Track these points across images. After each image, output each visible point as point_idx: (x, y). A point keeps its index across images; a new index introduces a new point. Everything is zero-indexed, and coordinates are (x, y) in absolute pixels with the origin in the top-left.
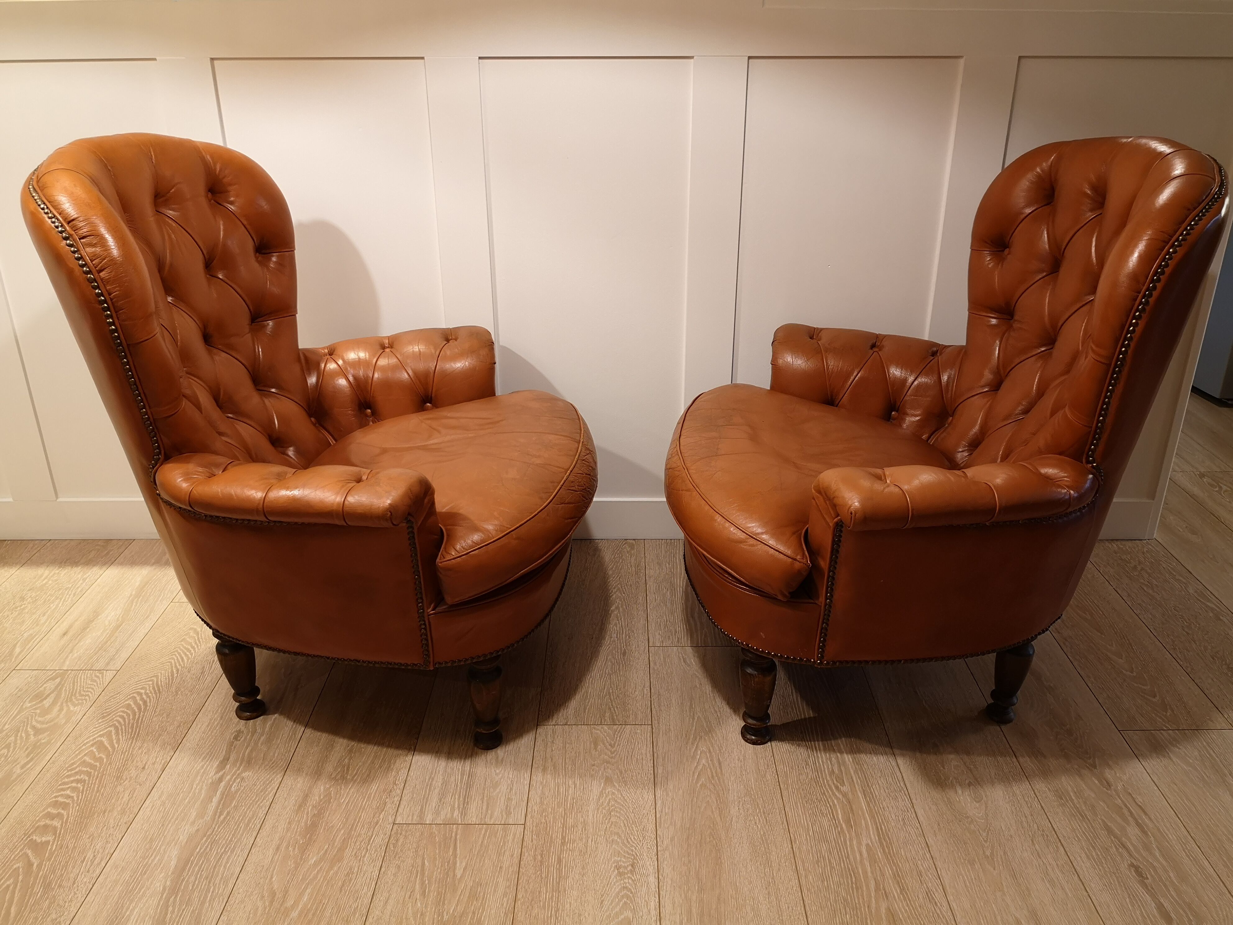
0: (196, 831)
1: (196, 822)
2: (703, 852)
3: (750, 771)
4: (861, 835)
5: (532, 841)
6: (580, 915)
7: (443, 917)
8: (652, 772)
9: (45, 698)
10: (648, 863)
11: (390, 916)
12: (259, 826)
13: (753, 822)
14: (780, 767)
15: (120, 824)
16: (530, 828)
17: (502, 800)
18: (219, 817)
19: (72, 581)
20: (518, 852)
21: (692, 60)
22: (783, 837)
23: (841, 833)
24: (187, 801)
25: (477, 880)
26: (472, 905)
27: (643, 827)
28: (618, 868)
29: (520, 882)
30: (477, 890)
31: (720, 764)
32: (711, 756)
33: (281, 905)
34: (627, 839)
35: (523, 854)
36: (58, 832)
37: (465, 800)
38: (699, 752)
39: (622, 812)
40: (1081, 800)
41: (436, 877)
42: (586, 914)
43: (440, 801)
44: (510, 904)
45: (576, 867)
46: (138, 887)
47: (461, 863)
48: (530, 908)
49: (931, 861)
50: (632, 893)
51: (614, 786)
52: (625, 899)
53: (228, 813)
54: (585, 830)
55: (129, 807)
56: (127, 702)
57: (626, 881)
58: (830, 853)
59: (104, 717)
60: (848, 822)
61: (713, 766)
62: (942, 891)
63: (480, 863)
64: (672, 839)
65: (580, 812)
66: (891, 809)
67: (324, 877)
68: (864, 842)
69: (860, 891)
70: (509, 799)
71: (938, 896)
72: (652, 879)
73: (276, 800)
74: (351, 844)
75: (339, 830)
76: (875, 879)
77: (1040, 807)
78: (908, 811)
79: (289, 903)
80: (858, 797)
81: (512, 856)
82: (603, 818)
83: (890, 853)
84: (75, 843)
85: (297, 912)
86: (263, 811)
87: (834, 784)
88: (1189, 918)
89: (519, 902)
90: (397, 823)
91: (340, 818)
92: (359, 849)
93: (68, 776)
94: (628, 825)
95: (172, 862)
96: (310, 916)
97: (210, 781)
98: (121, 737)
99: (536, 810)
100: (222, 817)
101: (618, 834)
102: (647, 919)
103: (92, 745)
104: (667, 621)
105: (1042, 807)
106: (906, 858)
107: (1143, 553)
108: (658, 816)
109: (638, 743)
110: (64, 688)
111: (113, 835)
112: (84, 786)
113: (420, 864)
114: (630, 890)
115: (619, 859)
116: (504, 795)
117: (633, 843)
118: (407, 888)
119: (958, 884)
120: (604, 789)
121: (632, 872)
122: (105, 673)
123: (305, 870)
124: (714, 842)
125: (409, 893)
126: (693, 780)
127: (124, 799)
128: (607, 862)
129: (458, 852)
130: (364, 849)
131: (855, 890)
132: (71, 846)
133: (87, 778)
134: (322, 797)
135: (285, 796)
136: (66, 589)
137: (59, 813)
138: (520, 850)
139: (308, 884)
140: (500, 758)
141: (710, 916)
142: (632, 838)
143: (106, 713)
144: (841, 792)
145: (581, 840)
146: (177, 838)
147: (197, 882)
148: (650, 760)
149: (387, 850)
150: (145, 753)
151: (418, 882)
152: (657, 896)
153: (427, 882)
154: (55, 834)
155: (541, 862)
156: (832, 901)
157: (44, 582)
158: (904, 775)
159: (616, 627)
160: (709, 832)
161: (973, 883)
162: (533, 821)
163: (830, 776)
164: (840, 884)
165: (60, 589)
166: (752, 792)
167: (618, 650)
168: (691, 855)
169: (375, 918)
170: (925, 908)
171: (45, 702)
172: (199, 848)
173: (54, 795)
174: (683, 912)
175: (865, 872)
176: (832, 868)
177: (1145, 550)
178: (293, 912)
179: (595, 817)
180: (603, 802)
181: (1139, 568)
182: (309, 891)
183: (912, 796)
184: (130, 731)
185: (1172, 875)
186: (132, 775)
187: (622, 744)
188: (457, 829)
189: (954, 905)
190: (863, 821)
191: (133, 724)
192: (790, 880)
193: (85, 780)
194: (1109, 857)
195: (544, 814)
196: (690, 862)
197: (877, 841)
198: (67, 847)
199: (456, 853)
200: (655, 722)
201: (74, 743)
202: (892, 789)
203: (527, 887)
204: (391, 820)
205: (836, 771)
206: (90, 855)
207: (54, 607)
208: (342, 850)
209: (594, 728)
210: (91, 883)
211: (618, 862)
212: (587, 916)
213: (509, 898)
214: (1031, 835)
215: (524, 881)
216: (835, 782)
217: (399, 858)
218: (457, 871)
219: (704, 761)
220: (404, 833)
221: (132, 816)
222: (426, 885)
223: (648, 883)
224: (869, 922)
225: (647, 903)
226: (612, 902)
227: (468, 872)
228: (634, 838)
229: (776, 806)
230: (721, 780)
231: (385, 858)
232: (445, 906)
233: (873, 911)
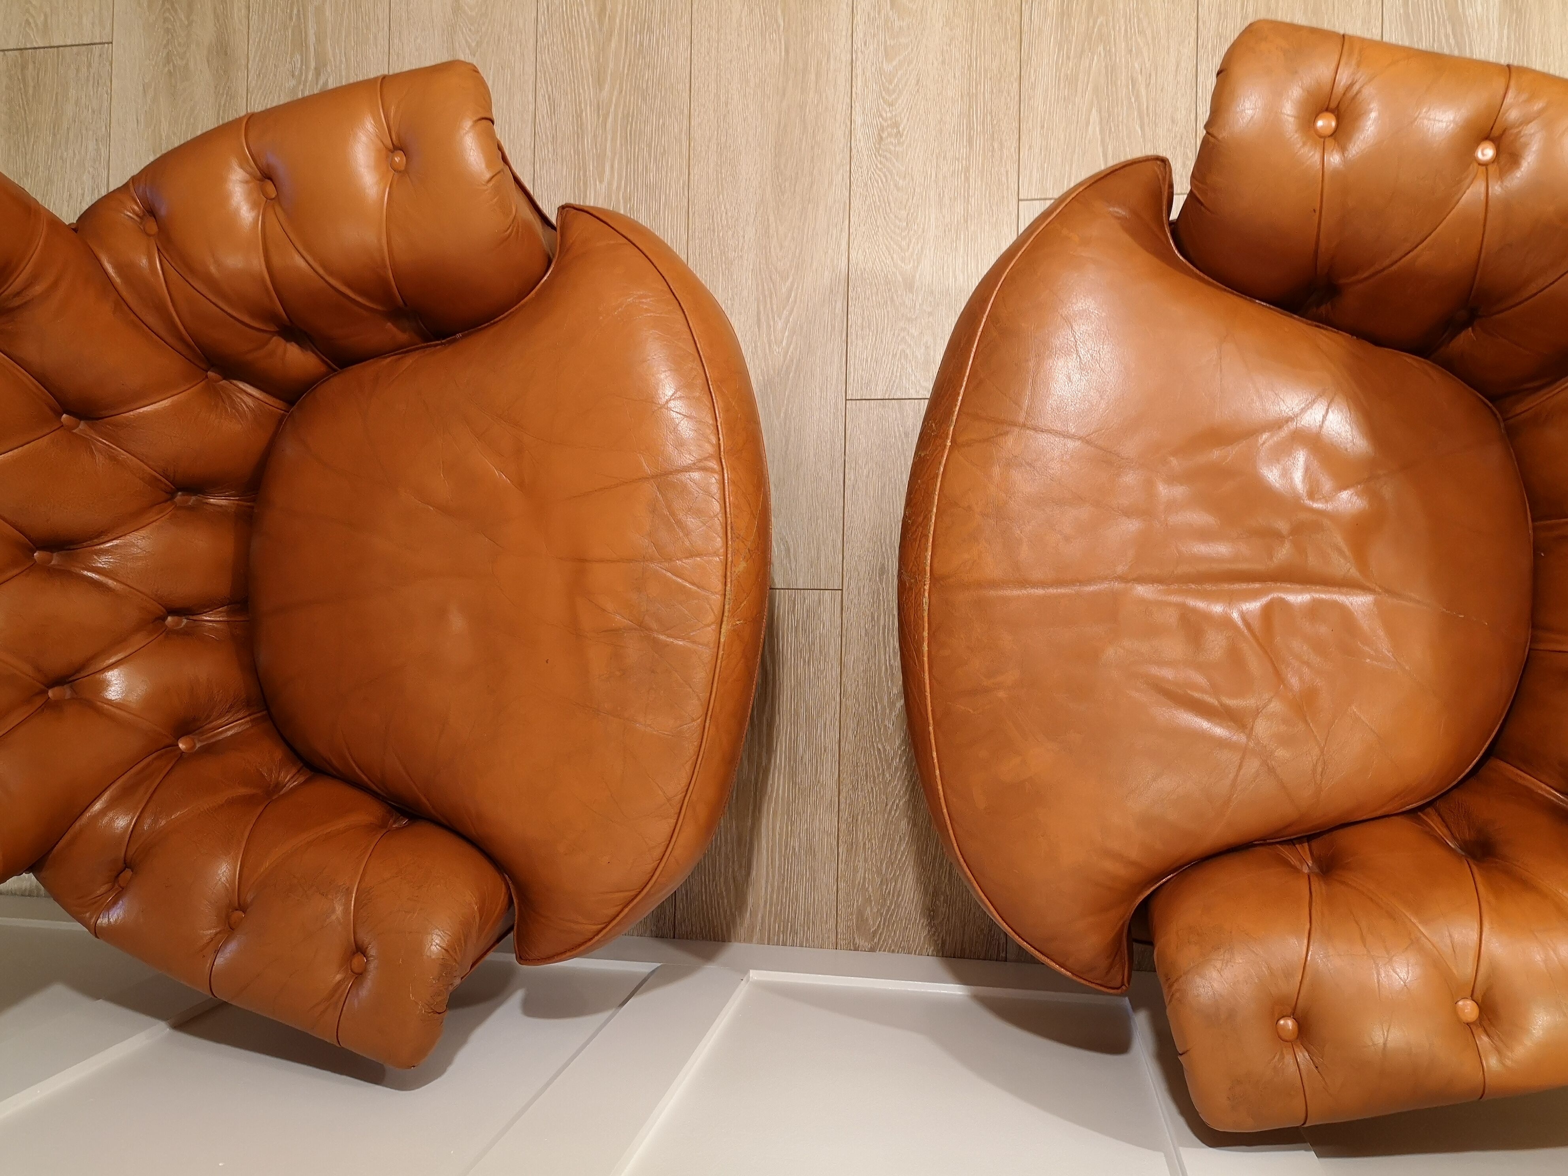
4: (605, 197)
5: (1007, 172)
6: (943, 62)
10: (862, 144)
11: (1168, 48)
13: (729, 214)
20: (1024, 154)
22: (697, 192)
25: (1070, 107)
26: (1072, 69)
27: (867, 202)
28: (899, 134)
29: (1017, 107)
31: (759, 320)
32: (769, 334)
34: (886, 181)
35: (1017, 152)
38: (784, 339)
39: (893, 228)
41: (1122, 108)
42: (935, 63)
44: (1026, 75)
45: (950, 133)
47: (1094, 132)
48: (1002, 69)
50: (883, 98)
51: (902, 276)
52: (891, 87)
54: (940, 194)
57: (889, 115)
58: (646, 167)
61: (768, 316)
62: (537, 117)
63: (1070, 135)
64: (830, 183)
65: (947, 225)
69: (626, 112)
71: (544, 108)
72: (858, 119)
81: (1030, 147)
82: (917, 215)
83: (579, 171)
89: (1015, 76)
94: (885, 205)
99: (1005, 226)
101: (898, 190)
102: (867, 61)
106: (563, 160)
108: (847, 221)
109: (867, 360)
113: (1147, 129)
115: (897, 149)
117: (879, 176)
121: (882, 129)
124: (780, 181)
125: (1152, 82)
126: (798, 285)
128: (912, 142)
129: (1100, 150)
131: (631, 113)
138: (1021, 158)
141: (796, 70)
145: (945, 176)
148: (852, 325)
151: (1145, 99)
152: (854, 95)
153: (1133, 100)
155: (993, 141)
156: (660, 97)
160: (786, 196)
162: (1008, 208)
164: (645, 122)
166: (724, 268)
168: (809, 157)
169: (1187, 42)
170: (562, 92)
174: (826, 73)
175: (614, 139)
176: (649, 145)
179: (927, 219)
180: (918, 243)
187: (890, 358)
189: (531, 98)
192: (700, 122)
195: (995, 219)
196: (812, 148)
197: (589, 188)
199: (1103, 147)
200: (841, 404)
203: (1009, 99)
211: (899, 144)
212: (935, 60)
213: (1029, 83)
215: (1012, 111)
217: (1176, 136)
222: (1133, 95)
223: (863, 113)
224: (626, 71)
225: (866, 84)
226: (906, 83)
227: (1083, 117)
228: (878, 183)
229: (697, 241)
230: (760, 288)
231: (1194, 134)
232: (1104, 64)
233: (618, 86)
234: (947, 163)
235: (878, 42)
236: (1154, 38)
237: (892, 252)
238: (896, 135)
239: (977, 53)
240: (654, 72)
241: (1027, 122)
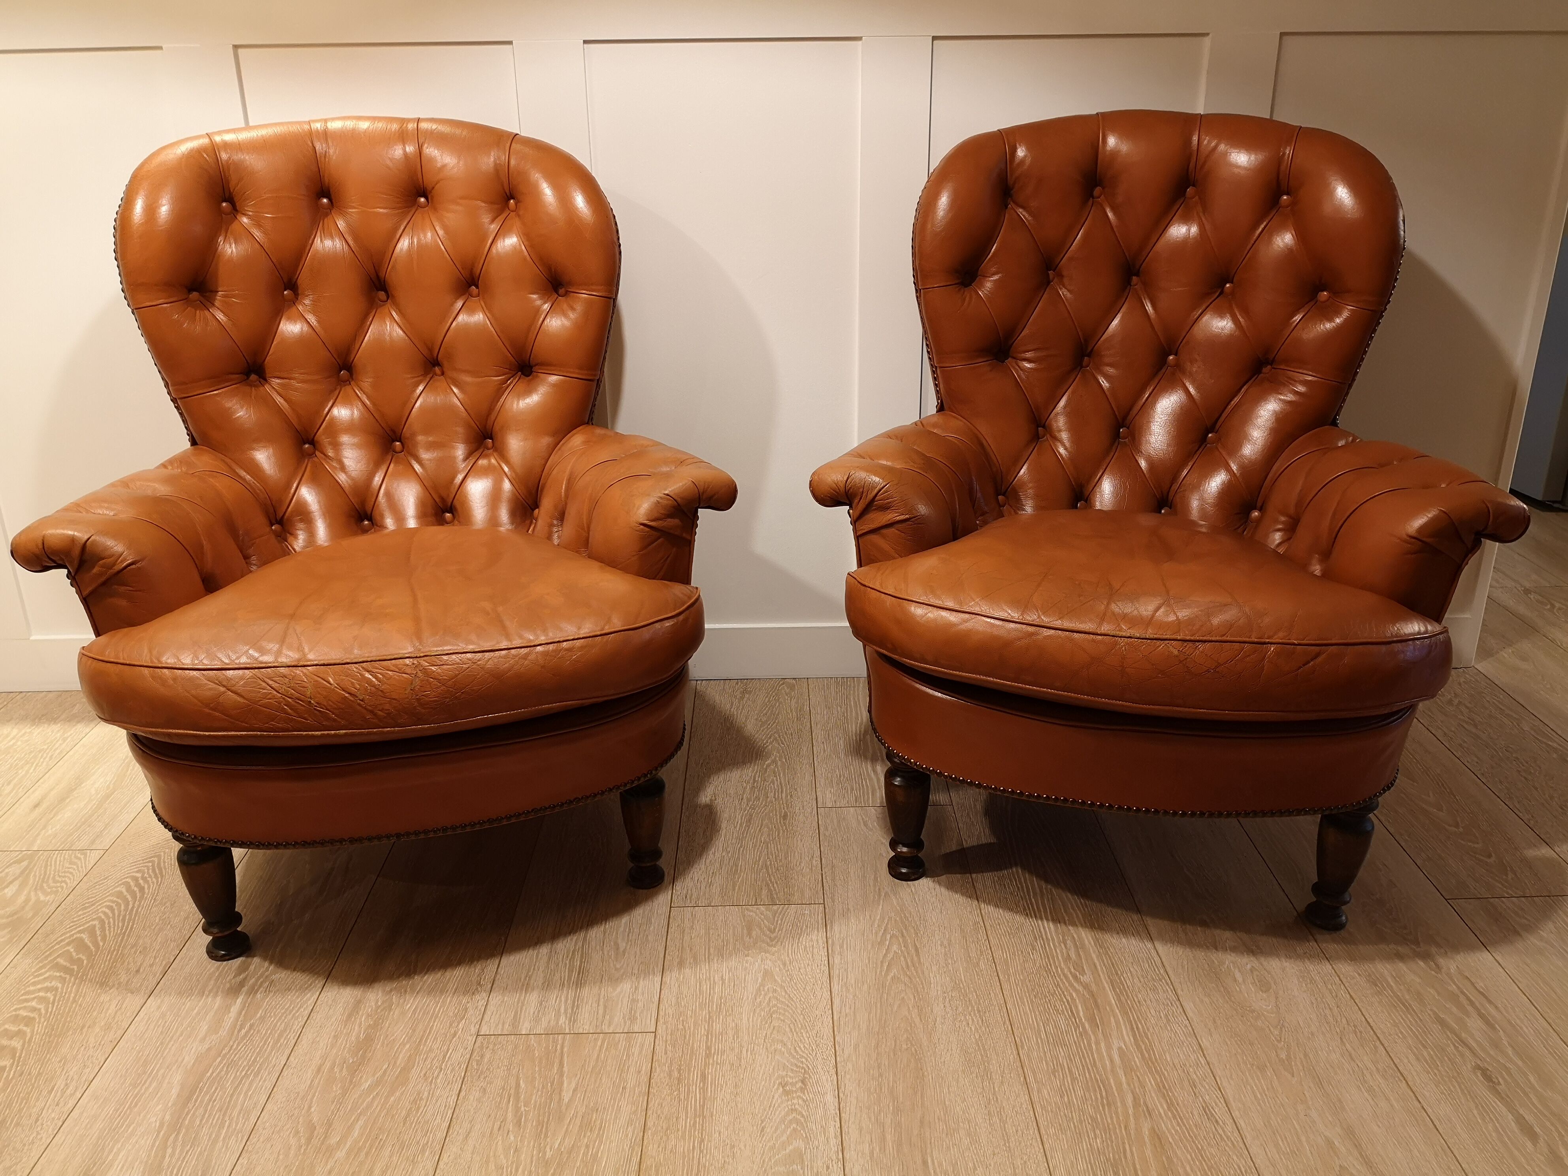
0: (207, 1050)
1: (207, 1039)
2: (899, 1062)
3: (957, 959)
4: (1111, 1036)
5: (666, 1053)
6: (733, 1147)
7: (545, 1153)
8: (826, 962)
9: (7, 887)
10: (824, 1078)
11: (473, 1153)
12: (294, 1042)
13: (964, 1023)
14: (998, 954)
15: (103, 1043)
16: (662, 1037)
17: (625, 1002)
18: (239, 1031)
19: (48, 741)
20: (646, 1067)
21: (860, 42)
22: (1006, 1042)
23: (1083, 1034)
24: (195, 1011)
25: (592, 1104)
26: (584, 1137)
27: (816, 1032)
28: (783, 1085)
29: (650, 1105)
30: (592, 1117)
31: (917, 950)
32: (905, 942)
33: (322, 1143)
34: (795, 1048)
35: (654, 1069)
36: (18, 1055)
37: (574, 1002)
38: (888, 937)
39: (787, 1013)
40: (1402, 987)
41: (536, 1102)
42: (742, 1146)
43: (541, 1004)
44: (638, 1134)
45: (726, 1085)
46: (126, 1123)
47: (569, 1083)
48: (665, 1138)
49: (1207, 1067)
50: (803, 1116)
51: (775, 981)
52: (794, 1125)
53: (251, 1026)
54: (738, 1037)
55: (116, 1021)
56: (118, 889)
57: (795, 1101)
58: (1071, 1060)
59: (86, 908)
60: (1092, 1020)
61: (908, 954)
62: (1225, 1105)
63: (596, 1081)
64: (856, 1046)
65: (730, 1015)
66: (1149, 1002)
67: (383, 1105)
68: (1116, 1044)
69: (1113, 1108)
70: (634, 1001)
71: (1219, 1111)
72: (830, 1099)
73: (317, 1008)
74: (418, 1063)
75: (403, 1044)
76: (1133, 1093)
77: (1348, 996)
78: (1171, 1003)
79: (334, 1140)
80: (1104, 988)
81: (640, 1072)
82: (761, 1022)
83: (1150, 1059)
84: (40, 1069)
85: (344, 1151)
86: (299, 1022)
87: (1071, 973)
88: (1559, 1133)
89: (650, 1131)
90: (482, 1034)
91: (404, 1030)
92: (431, 1068)
93: (34, 984)
94: (795, 1030)
95: (173, 1091)
96: (363, 1154)
97: (228, 985)
98: (107, 932)
99: (671, 1013)
100: (243, 1031)
101: (782, 1041)
102: (824, 1150)
103: (68, 944)
104: (840, 777)
105: (1351, 996)
106: (1174, 1064)
107: (1460, 684)
108: (835, 1018)
109: (807, 927)
110: (33, 873)
111: (92, 1056)
112: (55, 996)
113: (513, 1085)
114: (801, 1113)
115: (785, 1073)
116: (627, 995)
117: (803, 1052)
118: (495, 1118)
119: (1245, 1096)
120: (762, 985)
121: (802, 1090)
122: (88, 854)
123: (356, 1096)
124: (913, 1049)
125: (499, 1123)
126: (881, 972)
127: (110, 1011)
128: (768, 1078)
129: (565, 1069)
130: (437, 1067)
131: (1106, 1107)
132: (35, 1072)
133: (60, 985)
134: (379, 1004)
135: (330, 1002)
136: (40, 751)
137: (20, 1031)
138: (650, 1064)
139: (360, 1114)
140: (621, 949)
141: (910, 1144)
142: (802, 1046)
143: (88, 903)
144: (1081, 983)
145: (732, 1051)
146: (180, 1059)
147: (207, 1116)
148: (824, 948)
149: (468, 1069)
150: (140, 952)
151: (510, 1109)
152: (838, 1119)
153: (523, 1108)
154: (13, 1057)
155: (679, 1080)
156: (1075, 1121)
157: (11, 743)
158: (1164, 960)
159: (774, 784)
160: (905, 1036)
161: (1266, 1095)
162: (667, 1027)
163: (1065, 961)
164: (1086, 1099)
165: (31, 752)
166: (961, 985)
167: (776, 812)
168: (883, 1067)
170: (1203, 1128)
171: (6, 891)
172: (210, 1071)
173: (15, 1007)
174: (874, 1140)
175: (1119, 1085)
176: (1073, 1079)
177: (1462, 680)
178: (339, 1152)
179: (751, 1020)
180: (760, 1002)
181: (1456, 701)
182: (361, 1123)
183: (1177, 985)
184: (120, 925)
185: (1532, 1079)
186: (122, 980)
187: (784, 929)
188: (564, 1040)
189: (1242, 1123)
190: (1112, 1019)
191: (125, 916)
192: (1018, 1096)
193: (57, 989)
194: (1446, 1058)
195: (681, 1018)
196: (881, 1075)
197: (1133, 1044)
198: (29, 1074)
199: (562, 1071)
200: (828, 902)
201: (44, 941)
202: (1149, 977)
203: (659, 1112)
204: (473, 1030)
205: (1073, 956)
206: (60, 1083)
207: (23, 773)
208: (406, 1070)
209: (747, 909)
210: (62, 1119)
211: (783, 1077)
212: (743, 1148)
213: (635, 1128)
214: (1338, 1030)
215: (656, 1105)
216: (1073, 970)
217: (485, 1078)
218: (564, 1093)
219: (895, 948)
220: (491, 1047)
221: (120, 1033)
222: (522, 1113)
223: (825, 1104)
224: (1127, 1147)
225: (824, 1129)
226: (776, 1129)
227: (579, 1095)
228: (804, 1047)
229: (995, 1003)
230: (920, 972)
231: (466, 1079)
232: (548, 1140)
233: (1132, 1132)
234: (730, 1061)
235: (812, 1168)
236: (487, 1162)
237: (787, 996)
238: (786, 1084)
239: (693, 1153)
240: (1090, 1144)
241: (640, 1092)
